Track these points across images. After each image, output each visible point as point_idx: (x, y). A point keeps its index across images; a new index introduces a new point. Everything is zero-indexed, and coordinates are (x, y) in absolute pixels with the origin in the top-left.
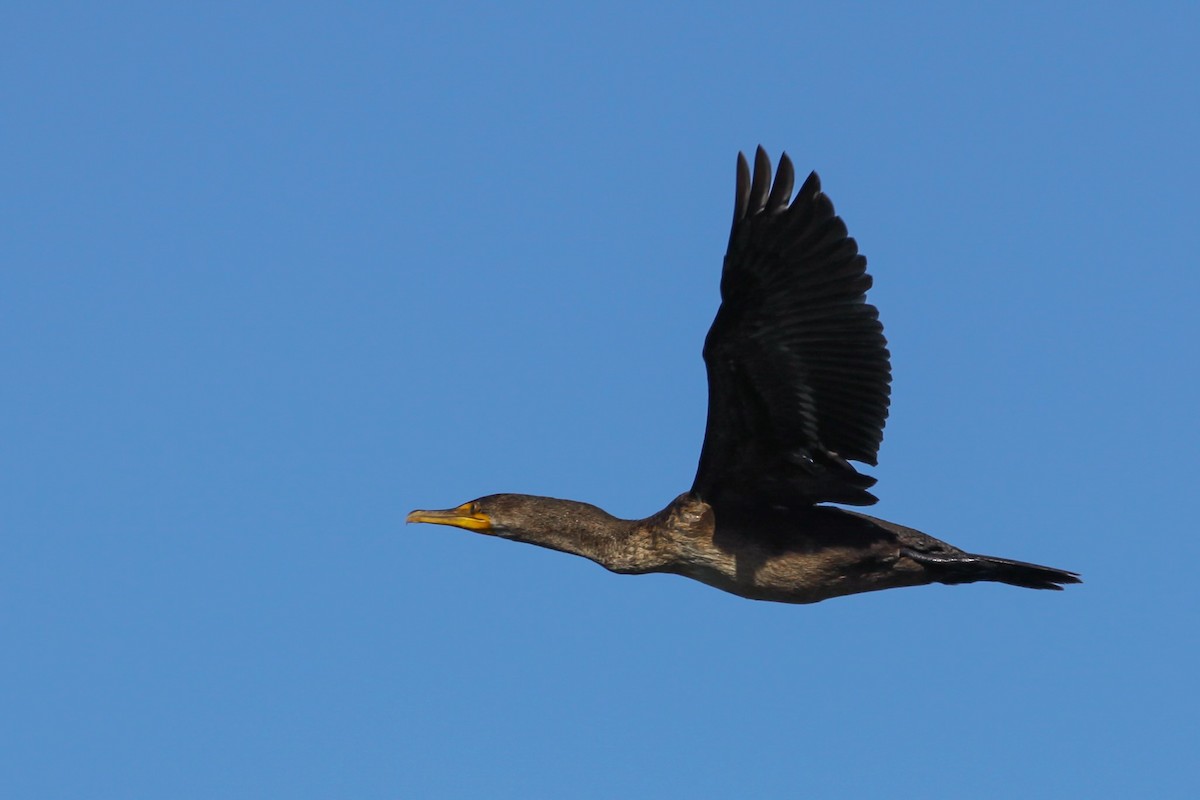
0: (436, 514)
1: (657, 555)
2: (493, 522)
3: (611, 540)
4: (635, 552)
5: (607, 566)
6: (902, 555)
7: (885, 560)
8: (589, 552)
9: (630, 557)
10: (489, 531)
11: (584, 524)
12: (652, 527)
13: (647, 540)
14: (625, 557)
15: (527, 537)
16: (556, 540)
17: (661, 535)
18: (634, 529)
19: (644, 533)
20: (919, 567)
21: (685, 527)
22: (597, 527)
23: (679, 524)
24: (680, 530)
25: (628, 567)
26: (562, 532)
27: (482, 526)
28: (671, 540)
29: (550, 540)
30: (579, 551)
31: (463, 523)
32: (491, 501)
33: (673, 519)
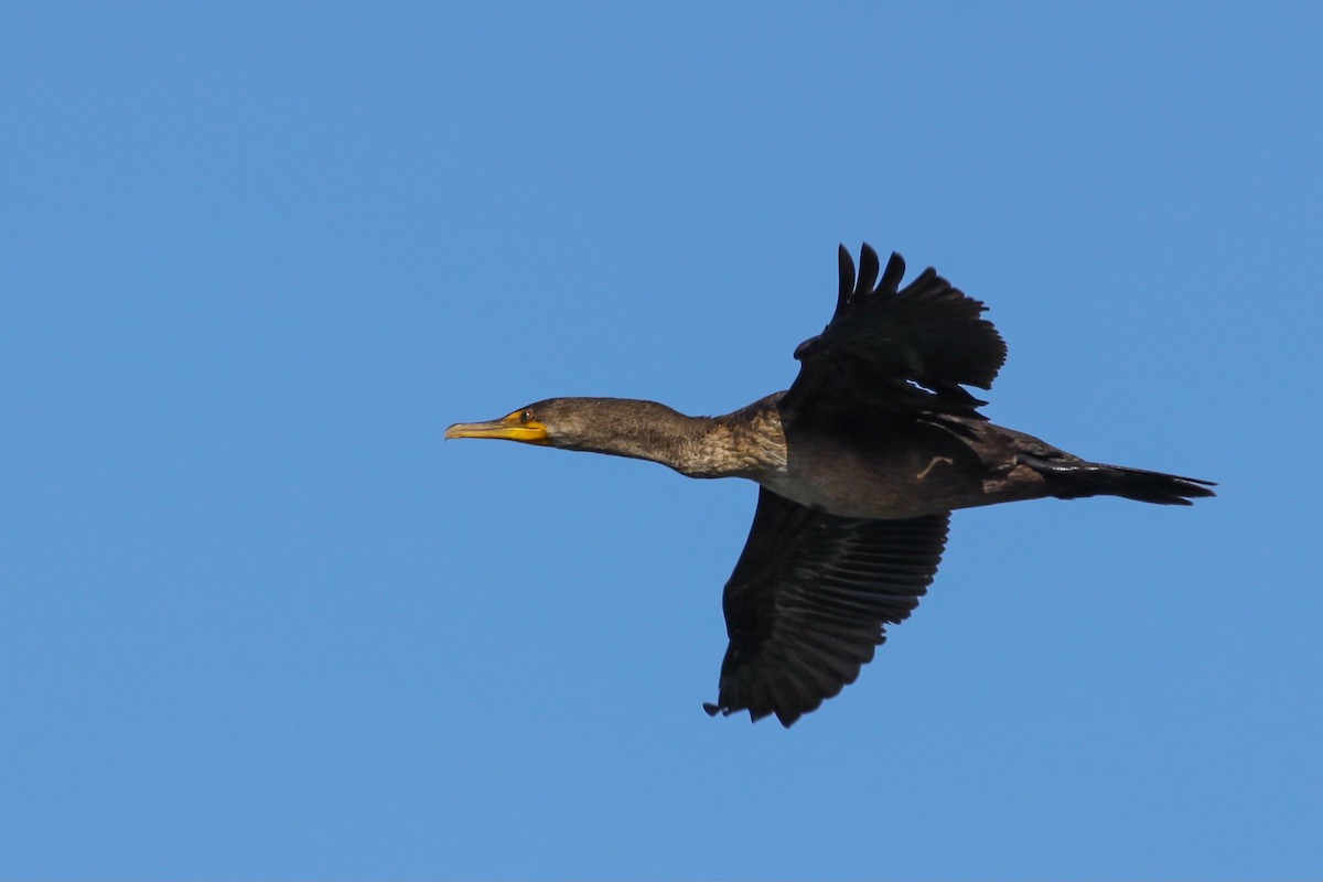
0: (480, 427)
1: (739, 457)
2: (551, 430)
3: (684, 440)
4: (712, 453)
5: (680, 470)
6: (1019, 463)
7: (1000, 468)
8: (659, 455)
9: (707, 458)
10: (546, 441)
11: (652, 424)
12: (734, 425)
13: (727, 439)
14: (702, 458)
15: (590, 445)
16: (622, 445)
17: (744, 435)
18: (712, 427)
19: (724, 431)
20: (1036, 476)
21: (772, 431)
22: (667, 427)
23: (763, 427)
24: (765, 434)
25: (704, 470)
26: (629, 436)
27: (537, 436)
28: (754, 442)
29: (616, 446)
30: (648, 455)
31: (513, 435)
32: (545, 406)
33: (759, 421)
